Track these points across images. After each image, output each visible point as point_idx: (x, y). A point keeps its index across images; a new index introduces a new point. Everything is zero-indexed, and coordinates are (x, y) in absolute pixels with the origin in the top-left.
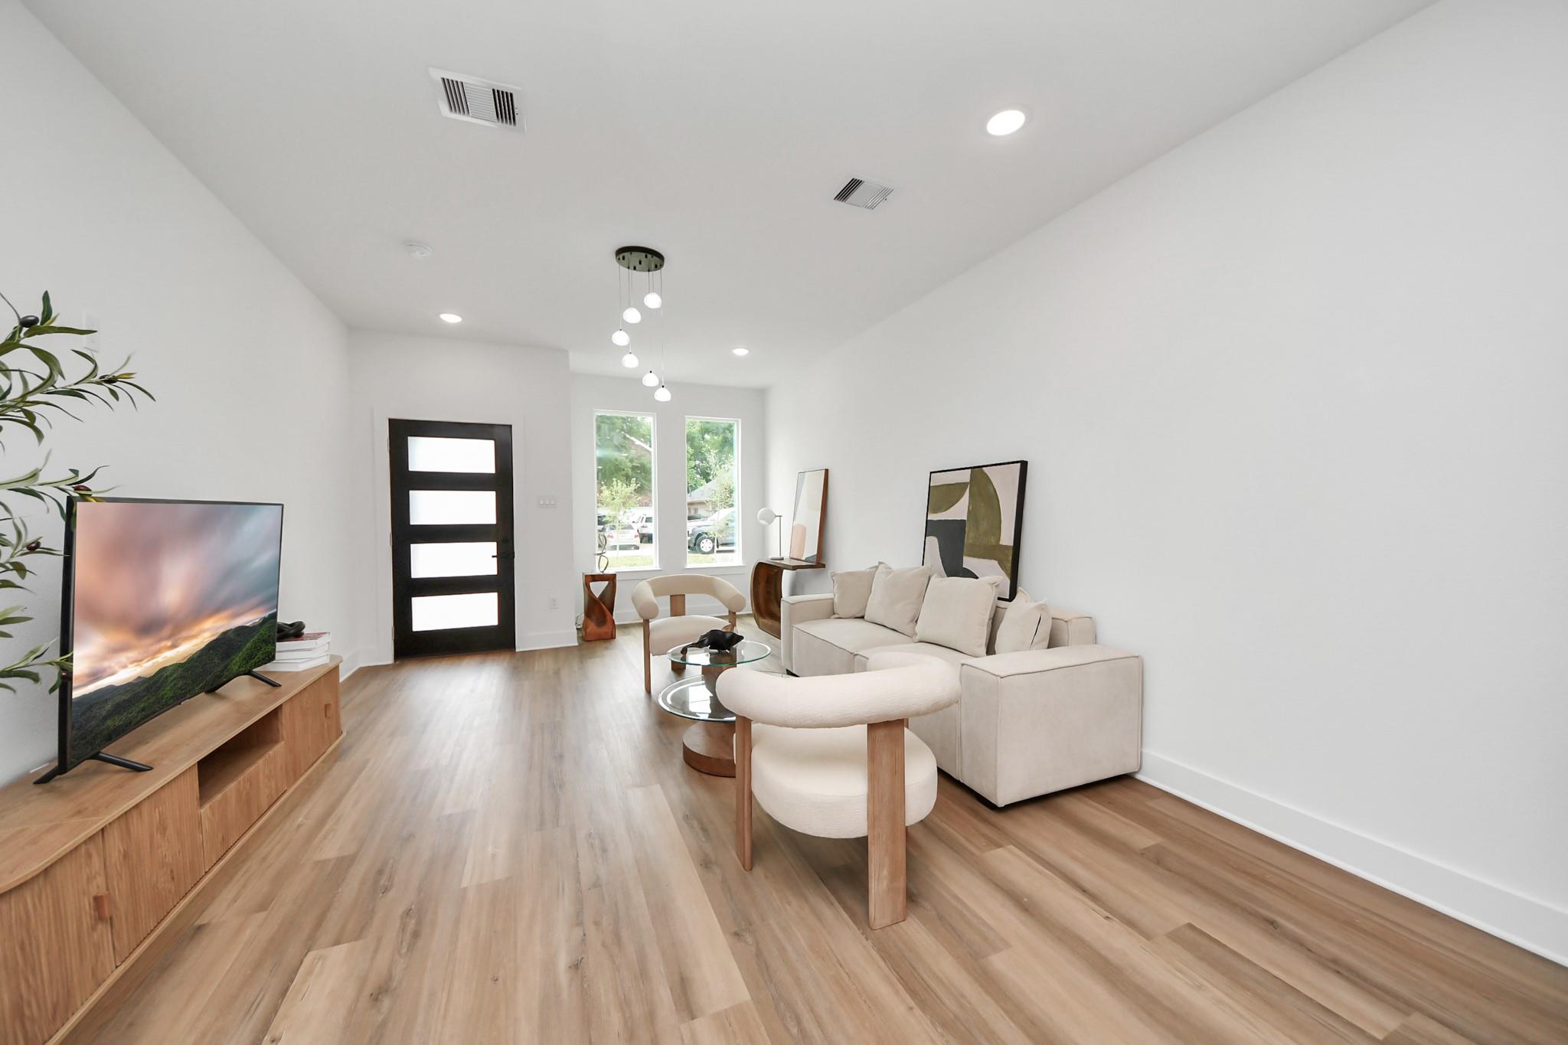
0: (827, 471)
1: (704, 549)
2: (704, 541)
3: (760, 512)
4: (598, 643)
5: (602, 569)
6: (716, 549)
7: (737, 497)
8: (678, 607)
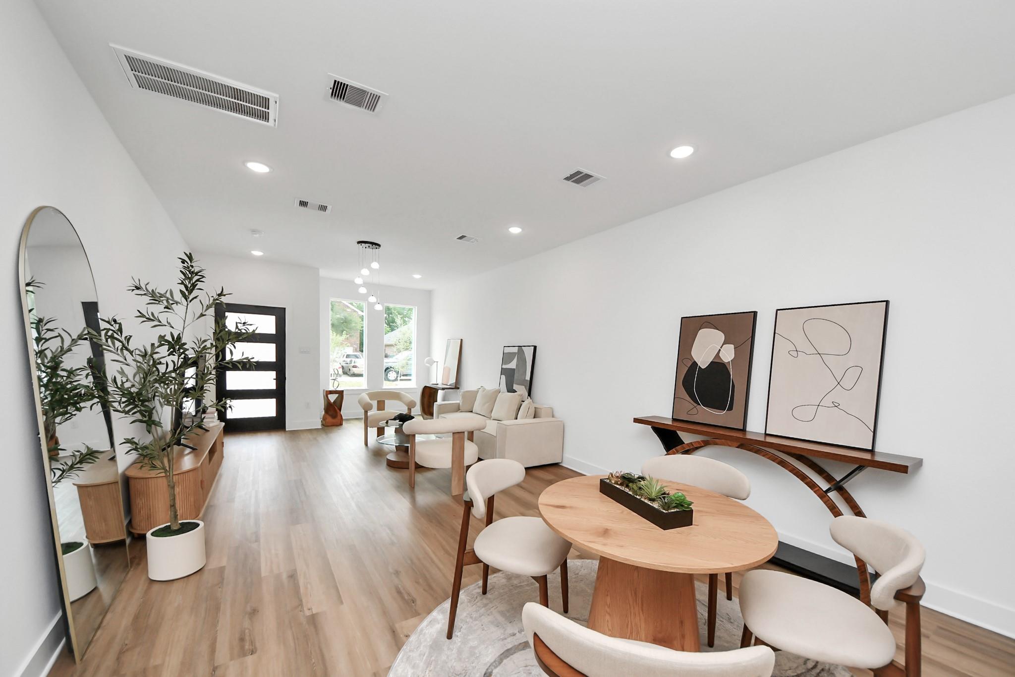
0: (462, 340)
1: (390, 378)
2: (391, 372)
3: (426, 360)
4: (333, 427)
5: (335, 388)
6: (399, 378)
7: (414, 345)
8: (381, 406)
